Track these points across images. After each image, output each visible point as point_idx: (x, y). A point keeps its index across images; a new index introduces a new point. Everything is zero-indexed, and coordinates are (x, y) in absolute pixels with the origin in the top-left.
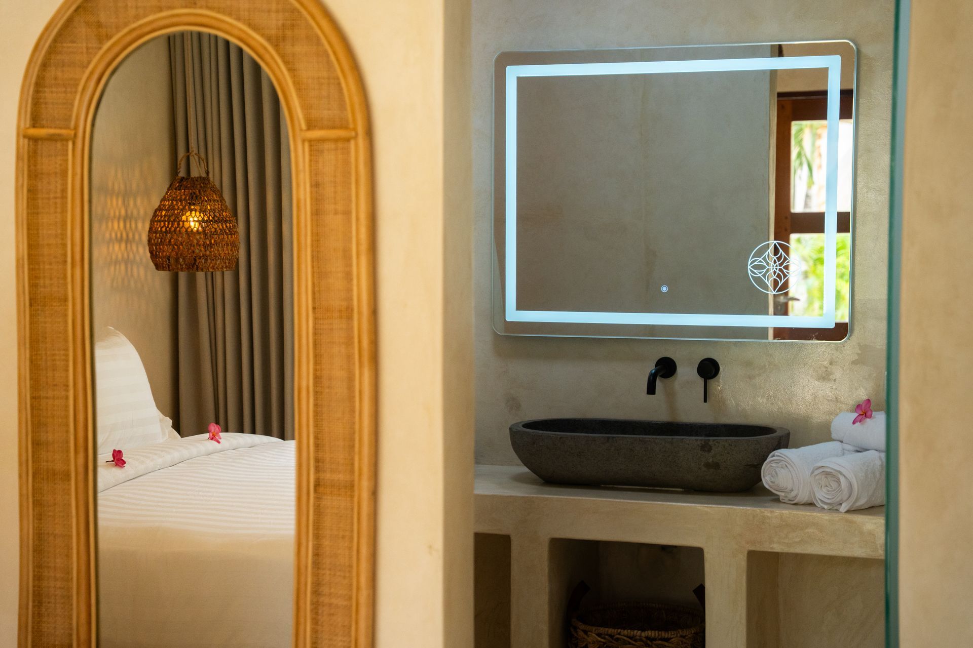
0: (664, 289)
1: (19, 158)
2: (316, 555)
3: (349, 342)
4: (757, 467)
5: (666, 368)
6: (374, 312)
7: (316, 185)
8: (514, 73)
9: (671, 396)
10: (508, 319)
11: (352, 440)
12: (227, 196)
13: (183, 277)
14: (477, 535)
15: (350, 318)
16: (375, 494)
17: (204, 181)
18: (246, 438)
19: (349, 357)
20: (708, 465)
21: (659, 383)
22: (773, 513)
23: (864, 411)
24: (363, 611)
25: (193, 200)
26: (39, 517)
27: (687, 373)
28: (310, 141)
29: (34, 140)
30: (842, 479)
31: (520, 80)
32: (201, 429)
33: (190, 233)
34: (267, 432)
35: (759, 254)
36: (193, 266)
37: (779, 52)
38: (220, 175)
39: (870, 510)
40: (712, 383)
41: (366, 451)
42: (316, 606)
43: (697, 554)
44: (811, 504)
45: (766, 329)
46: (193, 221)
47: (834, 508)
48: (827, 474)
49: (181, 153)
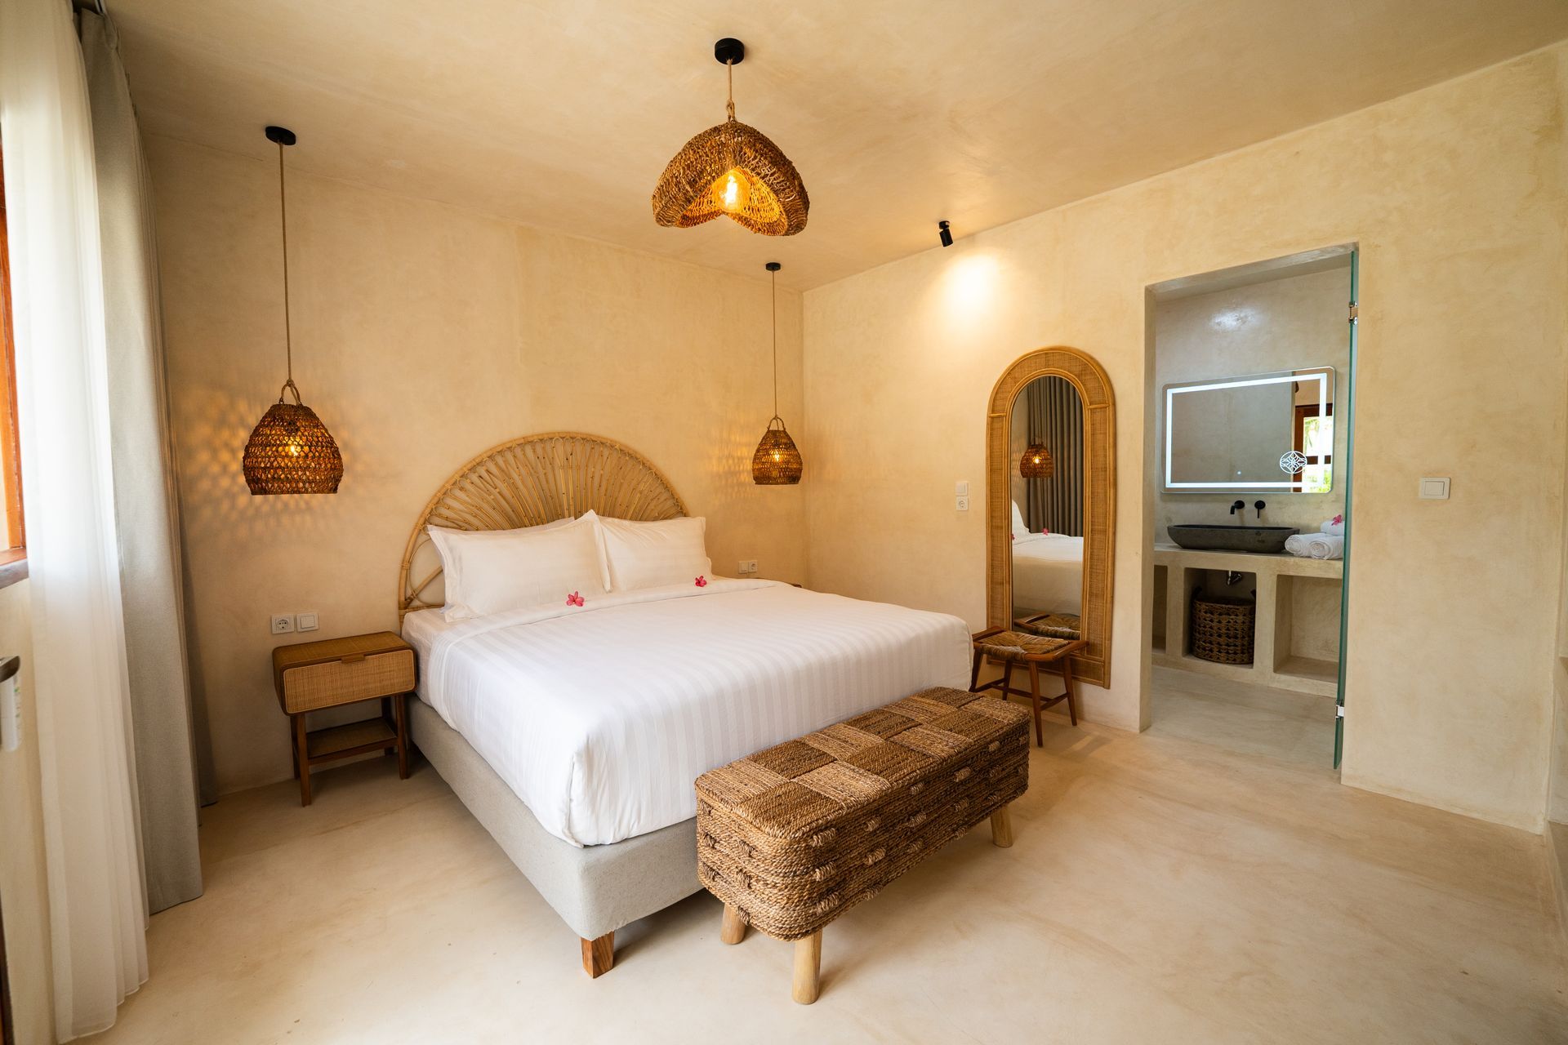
0: (1239, 473)
1: (988, 424)
2: (1091, 554)
3: (1105, 480)
4: (1283, 543)
5: (1240, 505)
6: (1115, 469)
7: (1093, 425)
8: (1170, 392)
9: (1241, 516)
10: (1167, 486)
11: (1106, 514)
12: (1049, 450)
13: (1032, 479)
14: (1156, 566)
15: (1106, 471)
16: (1114, 534)
17: (1041, 445)
18: (1055, 535)
19: (1105, 485)
20: (1259, 541)
21: (1236, 511)
22: (1291, 560)
23: (1337, 520)
24: (1109, 575)
25: (1036, 453)
26: (993, 541)
27: (1250, 507)
28: (1091, 409)
29: (992, 418)
30: (1326, 547)
31: (1173, 394)
32: (1038, 531)
33: (1035, 464)
34: (1063, 533)
35: (1285, 457)
36: (1035, 476)
37: (1294, 374)
38: (1047, 443)
39: (1339, 559)
40: (1261, 511)
41: (1111, 518)
42: (1091, 573)
43: (1253, 575)
44: (1309, 557)
45: (1290, 488)
46: (1037, 460)
47: (1321, 558)
48: (1317, 544)
49: (1032, 435)
